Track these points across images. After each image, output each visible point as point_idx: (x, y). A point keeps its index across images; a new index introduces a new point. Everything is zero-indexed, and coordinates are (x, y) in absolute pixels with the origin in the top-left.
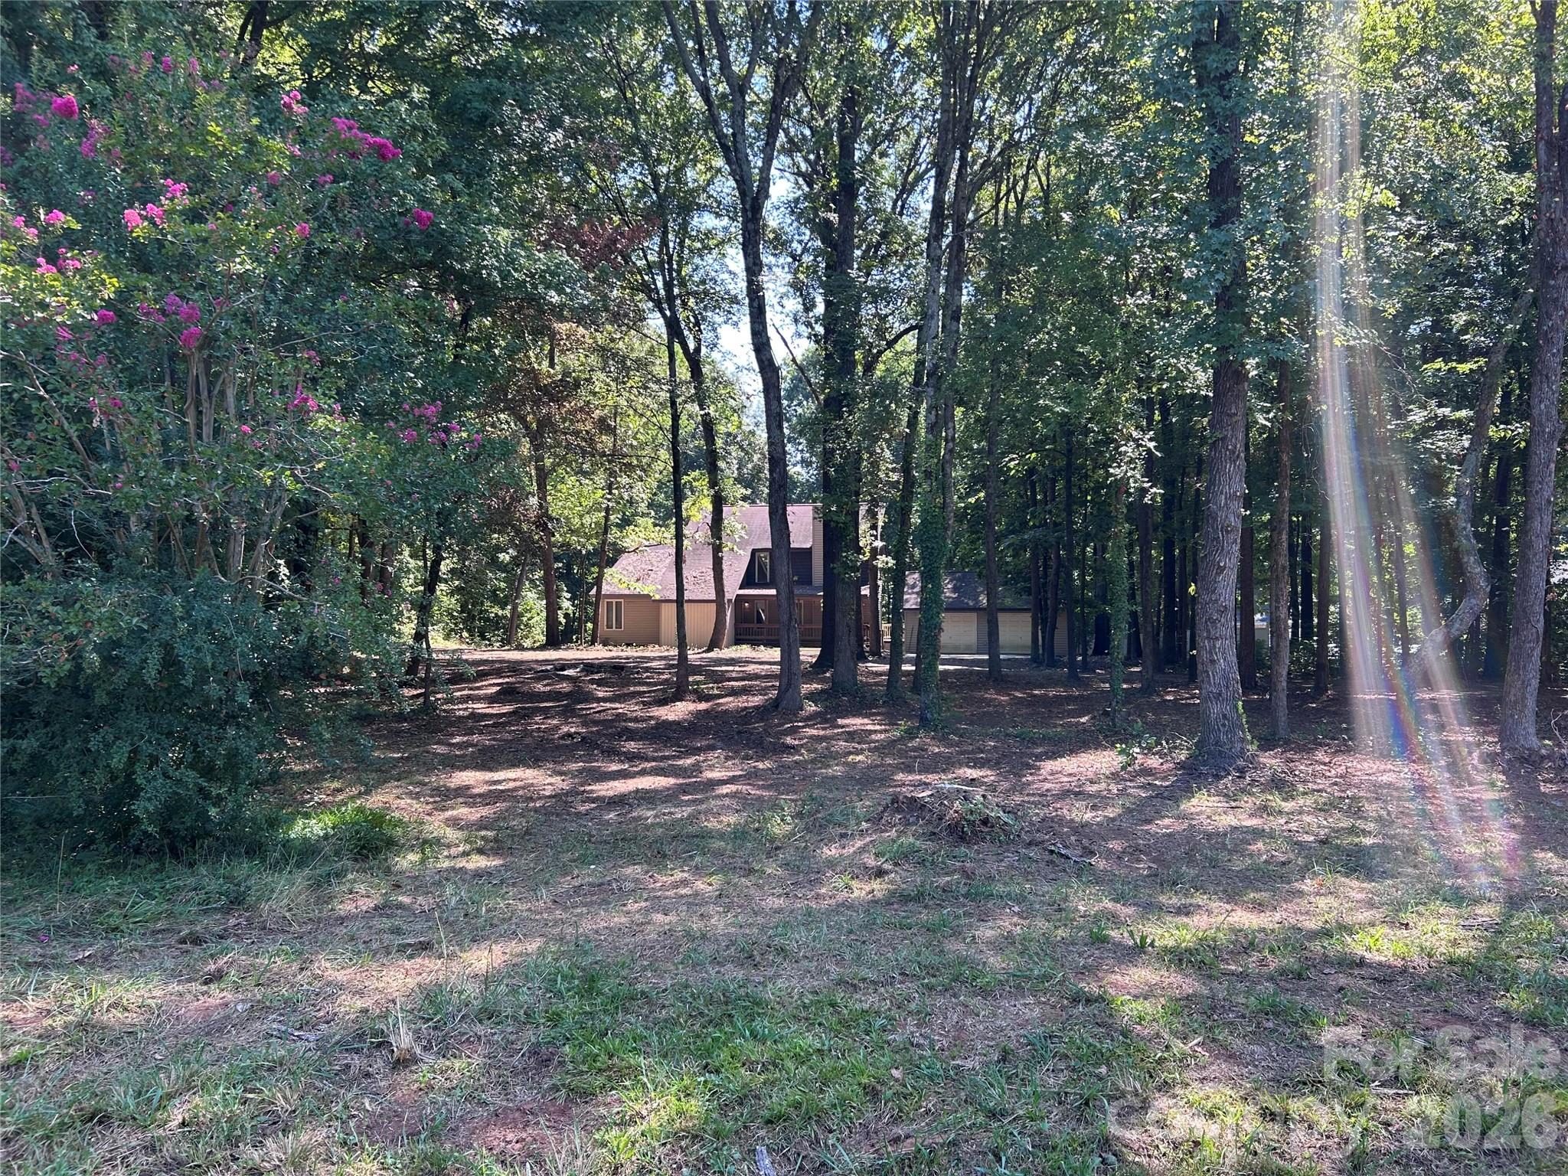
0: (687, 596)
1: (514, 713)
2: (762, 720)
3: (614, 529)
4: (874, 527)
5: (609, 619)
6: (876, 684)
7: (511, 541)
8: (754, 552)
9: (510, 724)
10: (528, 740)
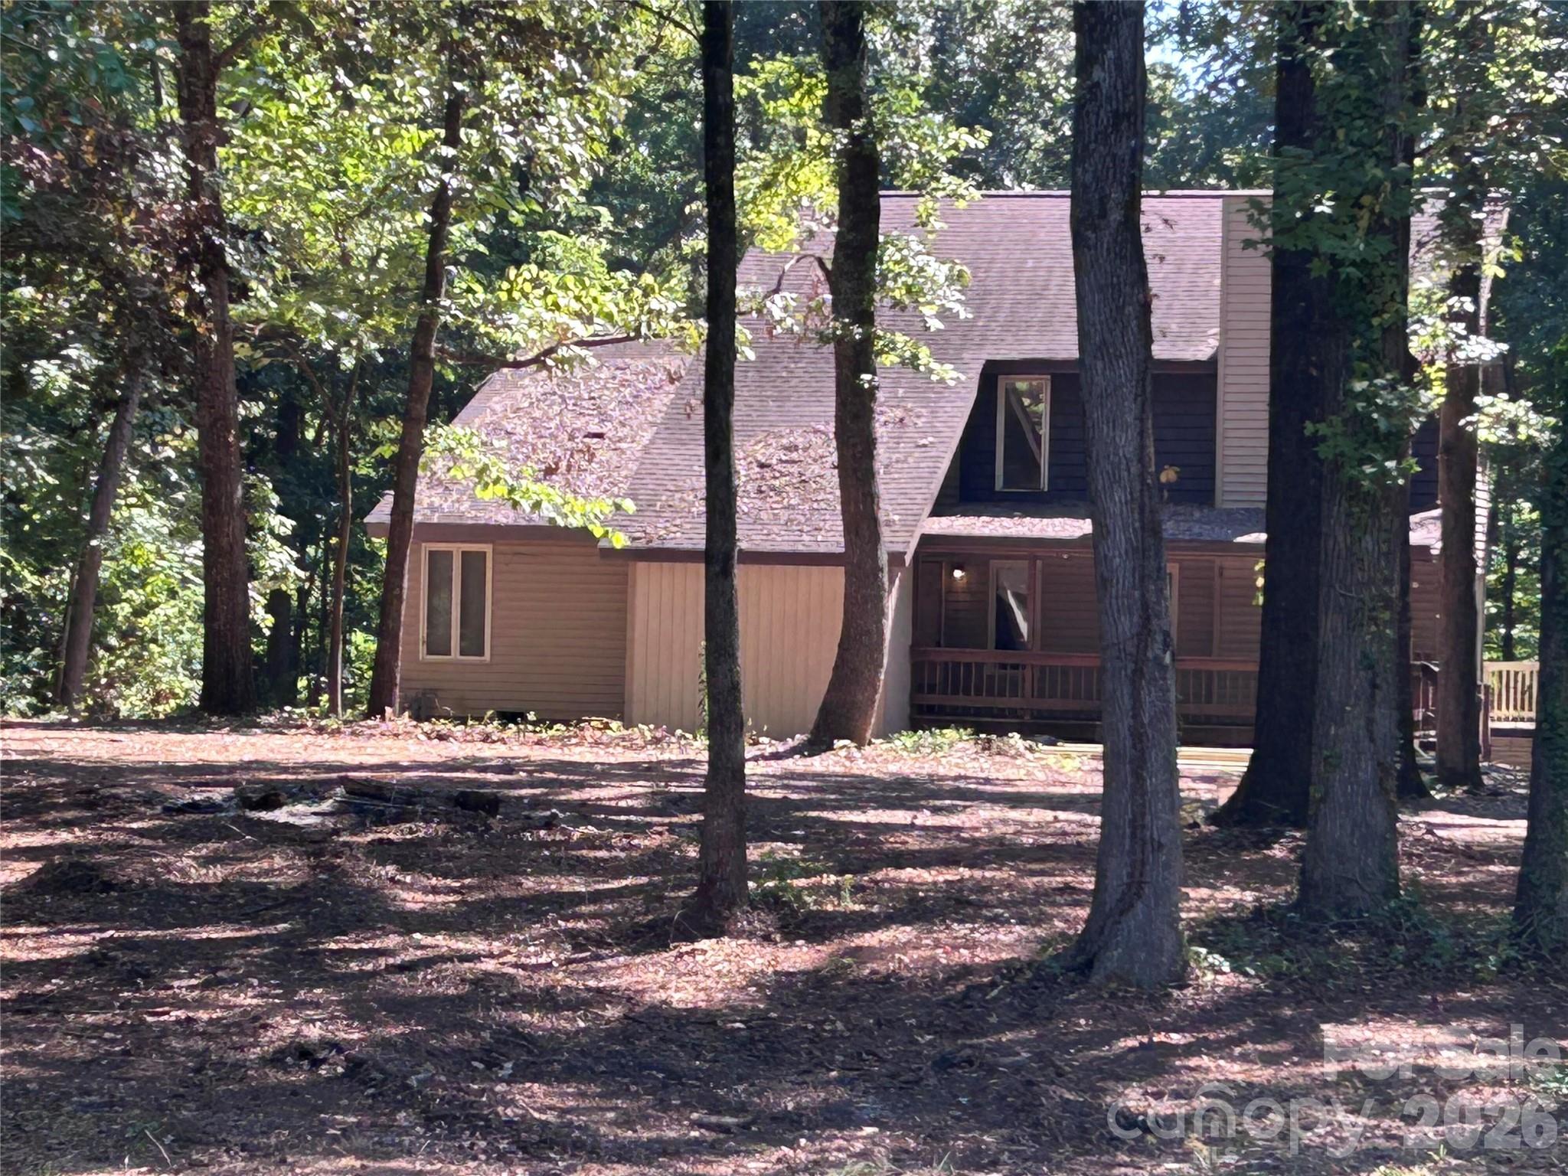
0: (747, 538)
1: (95, 961)
2: (1027, 1018)
3: (462, 279)
4: (1465, 283)
5: (436, 617)
6: (1468, 893)
7: (86, 313)
8: (992, 374)
9: (77, 1000)
10: (150, 1065)
